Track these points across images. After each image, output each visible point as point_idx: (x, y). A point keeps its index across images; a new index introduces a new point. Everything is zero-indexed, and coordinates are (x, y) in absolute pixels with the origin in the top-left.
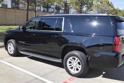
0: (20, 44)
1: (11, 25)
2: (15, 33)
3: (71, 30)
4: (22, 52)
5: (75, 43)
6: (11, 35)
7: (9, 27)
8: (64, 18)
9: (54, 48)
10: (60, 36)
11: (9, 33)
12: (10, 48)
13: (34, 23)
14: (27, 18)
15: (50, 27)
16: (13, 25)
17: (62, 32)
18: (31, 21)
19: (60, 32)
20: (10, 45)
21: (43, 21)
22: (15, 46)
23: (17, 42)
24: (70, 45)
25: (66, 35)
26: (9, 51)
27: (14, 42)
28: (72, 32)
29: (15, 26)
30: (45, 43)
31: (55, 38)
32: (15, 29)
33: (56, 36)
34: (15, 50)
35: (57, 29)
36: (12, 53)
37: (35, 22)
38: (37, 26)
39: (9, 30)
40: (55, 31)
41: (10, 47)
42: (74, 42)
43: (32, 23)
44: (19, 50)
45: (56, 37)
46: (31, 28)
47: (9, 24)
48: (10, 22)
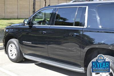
0: (24, 45)
1: (12, 19)
2: (17, 30)
3: (98, 26)
4: (27, 57)
5: (104, 44)
6: (12, 33)
7: (10, 22)
8: (87, 7)
9: (73, 51)
10: (81, 33)
11: (10, 30)
12: (11, 51)
13: (43, 16)
14: (34, 8)
15: (66, 21)
16: (14, 19)
17: (84, 27)
18: (39, 13)
19: (82, 27)
20: (11, 46)
21: (57, 13)
22: (18, 49)
23: (20, 43)
24: (97, 47)
25: (90, 31)
26: (10, 55)
27: (17, 42)
28: (100, 27)
29: (17, 20)
30: (59, 43)
31: (74, 37)
32: (18, 25)
33: (75, 34)
34: (18, 53)
35: (77, 24)
36: (14, 57)
37: (45, 14)
38: (49, 19)
39: (10, 26)
40: (75, 26)
41: (11, 49)
42: (103, 42)
43: (41, 15)
44: (23, 54)
45: (77, 35)
46: (39, 23)
47: (9, 18)
48: (10, 15)
